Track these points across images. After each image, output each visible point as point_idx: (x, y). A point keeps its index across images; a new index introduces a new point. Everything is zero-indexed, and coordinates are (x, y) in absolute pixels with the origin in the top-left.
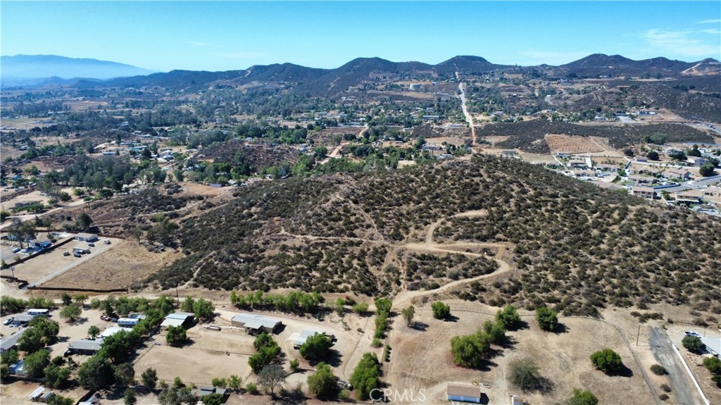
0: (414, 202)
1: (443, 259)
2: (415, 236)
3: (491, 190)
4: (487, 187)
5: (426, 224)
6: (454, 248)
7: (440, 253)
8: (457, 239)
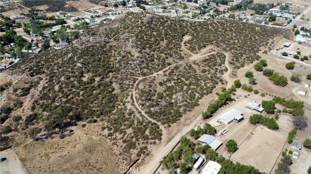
0: (161, 40)
1: (210, 59)
2: (185, 54)
3: (178, 26)
4: (175, 25)
5: (180, 48)
6: (205, 53)
7: (205, 57)
8: (199, 49)
